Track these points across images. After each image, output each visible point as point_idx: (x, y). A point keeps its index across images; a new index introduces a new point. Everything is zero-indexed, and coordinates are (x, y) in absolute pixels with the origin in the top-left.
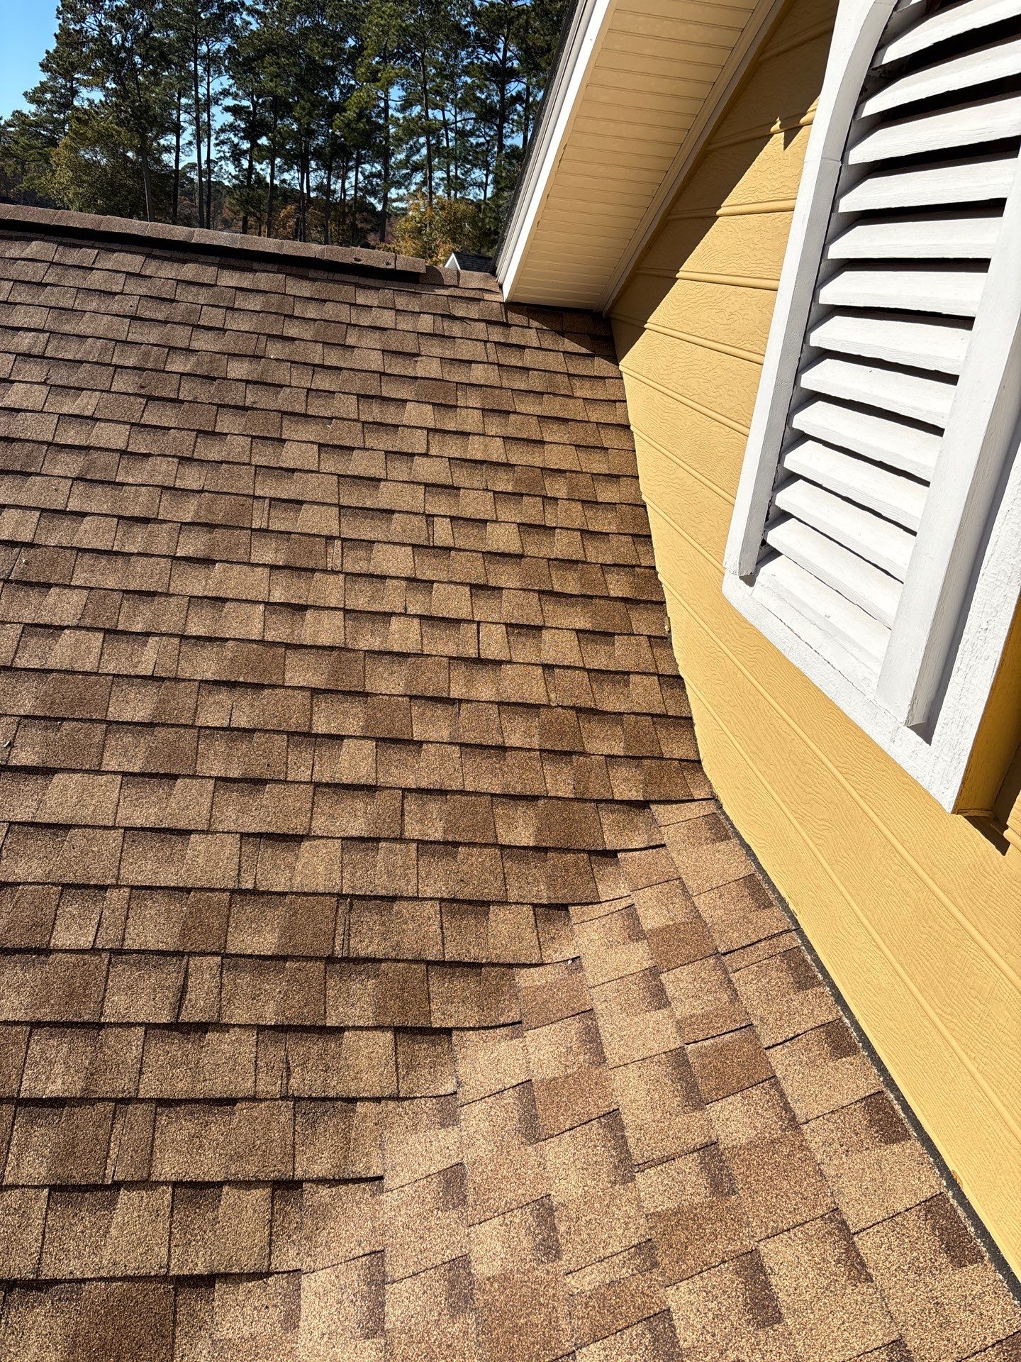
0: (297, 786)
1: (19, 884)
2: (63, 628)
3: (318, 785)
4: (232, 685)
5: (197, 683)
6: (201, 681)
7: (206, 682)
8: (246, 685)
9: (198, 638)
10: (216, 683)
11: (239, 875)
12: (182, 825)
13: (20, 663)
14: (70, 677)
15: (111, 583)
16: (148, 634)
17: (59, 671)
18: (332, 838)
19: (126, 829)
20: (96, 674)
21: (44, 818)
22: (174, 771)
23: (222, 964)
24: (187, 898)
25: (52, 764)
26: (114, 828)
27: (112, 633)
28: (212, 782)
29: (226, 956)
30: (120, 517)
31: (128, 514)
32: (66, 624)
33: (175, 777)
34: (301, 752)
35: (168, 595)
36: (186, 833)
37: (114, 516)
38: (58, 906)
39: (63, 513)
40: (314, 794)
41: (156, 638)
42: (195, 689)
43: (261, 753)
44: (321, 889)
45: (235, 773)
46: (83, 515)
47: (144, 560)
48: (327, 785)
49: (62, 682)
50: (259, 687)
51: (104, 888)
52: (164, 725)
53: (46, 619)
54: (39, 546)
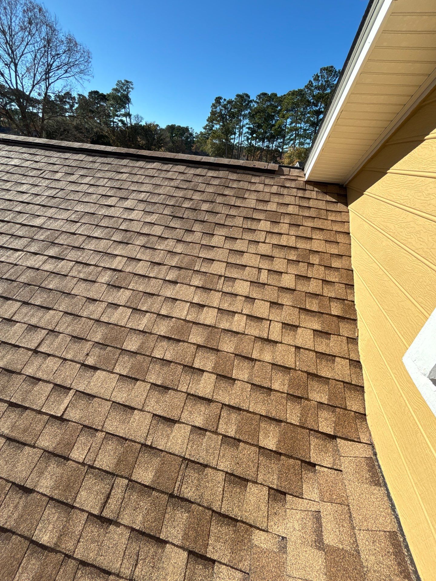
0: (181, 393)
1: (70, 421)
2: (120, 306)
3: (189, 394)
4: (169, 339)
5: (157, 336)
6: (159, 335)
7: (161, 336)
8: (174, 339)
9: (163, 315)
10: (164, 337)
11: (147, 436)
12: (133, 405)
13: (102, 319)
14: (115, 327)
15: (140, 289)
16: (147, 312)
17: (113, 324)
18: (188, 424)
19: (113, 402)
20: (125, 327)
21: (88, 391)
22: (137, 377)
23: (128, 484)
24: (125, 443)
25: (98, 366)
26: (109, 400)
27: (135, 310)
28: (150, 385)
29: (130, 480)
30: (152, 262)
31: (154, 261)
32: (121, 304)
33: (137, 380)
34: (186, 375)
35: (158, 295)
36: (133, 409)
37: (150, 261)
38: (78, 436)
39: (134, 259)
40: (186, 399)
41: (149, 314)
42: (156, 339)
43: (171, 373)
44: (177, 453)
45: (159, 383)
46: (140, 260)
47: (154, 280)
48: (192, 395)
49: (112, 329)
50: (179, 341)
51: (97, 430)
52: (140, 354)
53: (115, 302)
54: (123, 271)
